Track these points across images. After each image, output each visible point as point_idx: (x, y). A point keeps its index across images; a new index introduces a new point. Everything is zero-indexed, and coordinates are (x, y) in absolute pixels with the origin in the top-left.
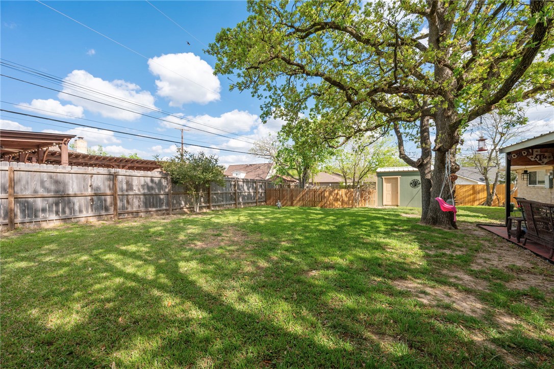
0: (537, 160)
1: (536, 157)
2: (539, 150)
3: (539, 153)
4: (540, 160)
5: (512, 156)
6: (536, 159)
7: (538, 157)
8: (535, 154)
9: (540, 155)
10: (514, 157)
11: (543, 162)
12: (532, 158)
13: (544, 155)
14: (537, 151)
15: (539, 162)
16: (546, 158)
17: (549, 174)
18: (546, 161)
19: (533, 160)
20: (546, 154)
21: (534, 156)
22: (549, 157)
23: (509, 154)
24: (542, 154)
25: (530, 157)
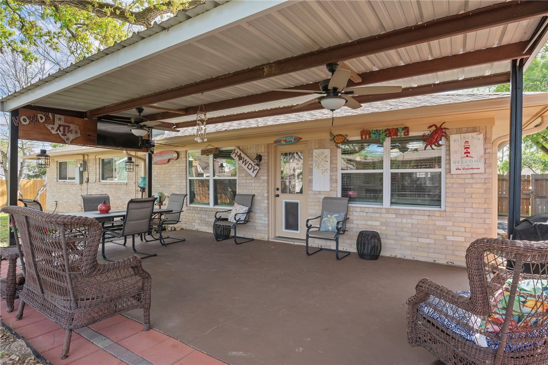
0: (60, 134)
1: (58, 129)
2: (62, 117)
3: (62, 123)
4: (64, 134)
5: (22, 119)
6: (58, 132)
7: (61, 129)
8: (57, 123)
9: (64, 126)
10: (24, 121)
11: (68, 139)
12: (53, 128)
13: (69, 127)
14: (60, 119)
15: (63, 137)
16: (71, 131)
17: (79, 166)
18: (71, 136)
19: (54, 132)
20: (72, 127)
21: (56, 126)
22: (76, 132)
23: (15, 113)
24: (66, 124)
25: (49, 127)
